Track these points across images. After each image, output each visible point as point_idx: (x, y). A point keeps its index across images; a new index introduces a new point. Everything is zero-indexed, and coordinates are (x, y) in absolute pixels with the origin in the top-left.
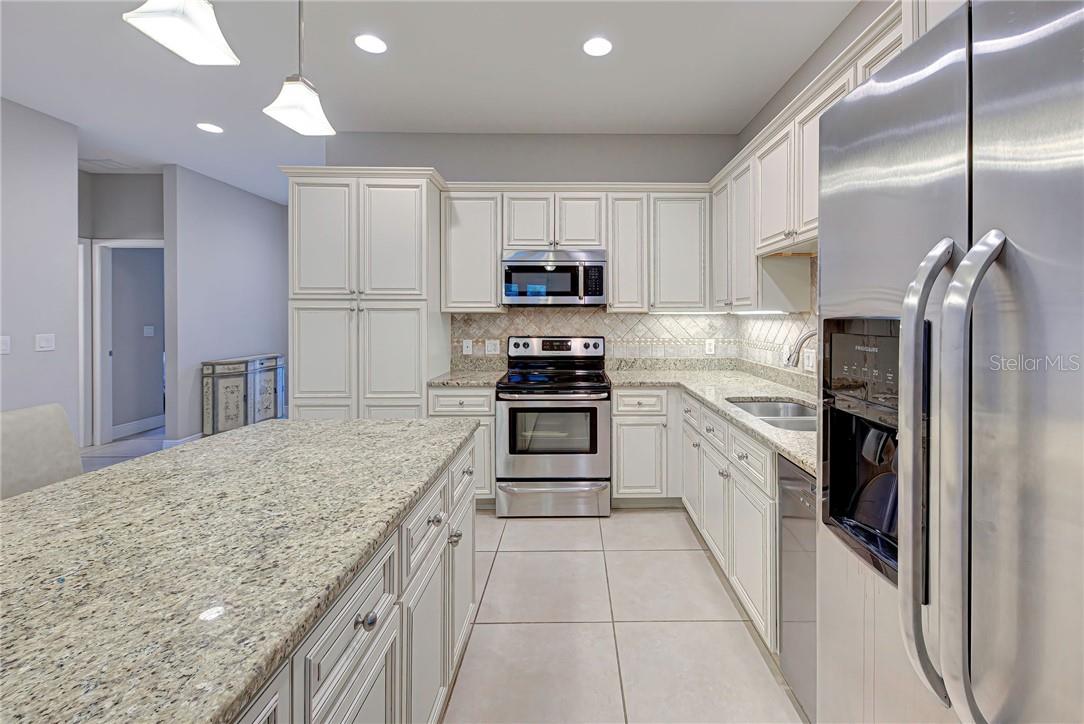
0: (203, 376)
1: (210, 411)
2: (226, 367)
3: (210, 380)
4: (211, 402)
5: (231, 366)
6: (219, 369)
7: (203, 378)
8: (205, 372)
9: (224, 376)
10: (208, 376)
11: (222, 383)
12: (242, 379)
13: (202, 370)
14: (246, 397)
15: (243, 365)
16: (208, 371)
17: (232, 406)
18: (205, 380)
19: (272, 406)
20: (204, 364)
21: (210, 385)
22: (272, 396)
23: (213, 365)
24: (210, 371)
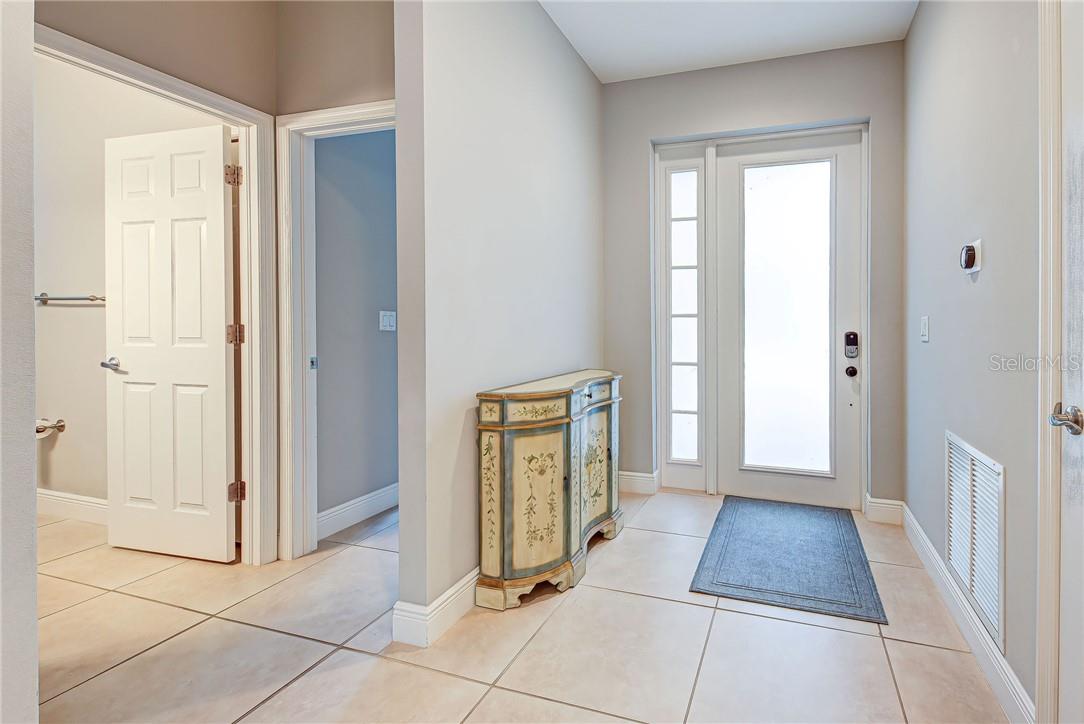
0: (481, 428)
1: (496, 517)
2: (529, 406)
3: (495, 440)
4: (496, 495)
5: (538, 405)
6: (516, 413)
7: (480, 432)
8: (486, 417)
9: (526, 430)
10: (490, 427)
11: (522, 447)
12: (560, 437)
13: (478, 411)
14: (567, 480)
15: (562, 402)
16: (491, 415)
17: (541, 505)
18: (485, 437)
19: (604, 490)
20: (485, 398)
21: (496, 452)
22: (605, 463)
23: (502, 402)
24: (496, 418)
